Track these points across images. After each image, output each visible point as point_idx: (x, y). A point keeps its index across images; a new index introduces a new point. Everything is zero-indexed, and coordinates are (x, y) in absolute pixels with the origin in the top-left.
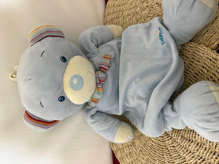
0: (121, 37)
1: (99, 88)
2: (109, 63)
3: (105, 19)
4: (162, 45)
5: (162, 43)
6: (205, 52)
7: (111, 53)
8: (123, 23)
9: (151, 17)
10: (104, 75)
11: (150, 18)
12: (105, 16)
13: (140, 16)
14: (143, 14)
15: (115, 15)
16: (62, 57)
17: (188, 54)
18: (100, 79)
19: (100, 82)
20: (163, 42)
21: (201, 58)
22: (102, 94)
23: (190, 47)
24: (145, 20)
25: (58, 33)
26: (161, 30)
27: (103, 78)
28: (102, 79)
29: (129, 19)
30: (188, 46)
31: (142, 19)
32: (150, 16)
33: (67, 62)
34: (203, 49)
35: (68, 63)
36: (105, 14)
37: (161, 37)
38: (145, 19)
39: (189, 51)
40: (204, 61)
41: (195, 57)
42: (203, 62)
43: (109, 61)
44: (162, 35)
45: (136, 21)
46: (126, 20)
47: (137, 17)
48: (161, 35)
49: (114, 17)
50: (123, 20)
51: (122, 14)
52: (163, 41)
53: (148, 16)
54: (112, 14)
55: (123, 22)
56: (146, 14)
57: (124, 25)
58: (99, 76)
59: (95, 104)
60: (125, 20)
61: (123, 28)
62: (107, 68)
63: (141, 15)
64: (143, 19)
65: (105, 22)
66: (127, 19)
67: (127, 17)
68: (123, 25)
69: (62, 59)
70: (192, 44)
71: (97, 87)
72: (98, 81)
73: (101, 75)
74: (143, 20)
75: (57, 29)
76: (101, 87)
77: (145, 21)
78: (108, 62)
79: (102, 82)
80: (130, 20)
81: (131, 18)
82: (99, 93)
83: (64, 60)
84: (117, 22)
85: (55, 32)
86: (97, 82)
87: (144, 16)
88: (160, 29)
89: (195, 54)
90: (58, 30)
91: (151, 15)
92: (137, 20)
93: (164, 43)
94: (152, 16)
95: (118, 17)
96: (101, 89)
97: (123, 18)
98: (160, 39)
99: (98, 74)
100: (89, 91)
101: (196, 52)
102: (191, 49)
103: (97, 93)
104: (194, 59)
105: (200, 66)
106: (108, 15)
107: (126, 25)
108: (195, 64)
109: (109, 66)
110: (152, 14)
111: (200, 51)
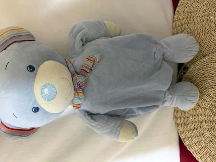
1: (79, 92)
2: (91, 66)
3: (174, 24)
7: (96, 55)
10: (83, 79)
12: (174, 21)
15: (185, 21)
16: (29, 66)
18: (78, 84)
19: (79, 87)
22: (83, 98)
25: (26, 37)
27: (83, 82)
28: (81, 84)
33: (35, 71)
35: (37, 71)
36: (174, 19)
43: (92, 64)
45: (210, 28)
47: (211, 24)
49: (184, 22)
50: (194, 26)
51: (193, 21)
54: (182, 20)
55: (195, 28)
58: (77, 81)
59: (77, 109)
60: (196, 26)
62: (88, 71)
65: (174, 26)
66: (199, 25)
68: (194, 30)
69: (29, 68)
71: (77, 92)
72: (77, 86)
73: (80, 79)
75: (24, 33)
76: (82, 91)
78: (90, 64)
79: (81, 86)
80: (202, 27)
81: (203, 25)
82: (80, 98)
83: (32, 69)
84: (188, 27)
85: (22, 36)
86: (76, 88)
90: (26, 34)
95: (188, 23)
96: (81, 94)
97: (194, 24)
99: (75, 78)
100: (65, 99)
103: (77, 98)
106: (177, 20)
107: (198, 31)
109: (91, 69)
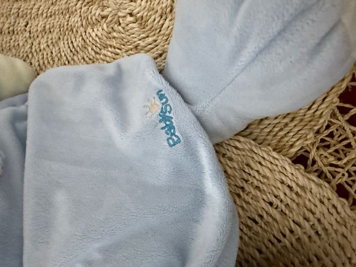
0: (27, 92)
4: (171, 146)
5: (171, 141)
6: (277, 165)
8: (31, 52)
9: (114, 48)
11: (113, 50)
13: (83, 39)
14: (90, 36)
17: (230, 168)
20: (176, 139)
21: (265, 180)
23: (236, 148)
24: (96, 53)
26: (164, 100)
29: (50, 42)
30: (229, 145)
31: (90, 49)
32: (111, 46)
34: (272, 160)
37: (168, 123)
38: (98, 50)
39: (231, 159)
40: (273, 188)
41: (250, 178)
42: (270, 192)
44: (171, 115)
45: (71, 51)
46: (39, 44)
47: (74, 40)
48: (168, 114)
50: (30, 41)
51: (26, 26)
52: (173, 134)
53: (106, 45)
55: (31, 48)
56: (99, 39)
57: (33, 56)
60: (36, 44)
61: (31, 64)
63: (85, 37)
64: (92, 49)
66: (43, 41)
67: (43, 37)
68: (30, 56)
70: (239, 141)
74: (93, 53)
77: (98, 56)
80: (51, 47)
81: (54, 41)
87: (94, 42)
88: (161, 97)
89: (252, 169)
91: (114, 43)
92: (73, 50)
93: (179, 141)
94: (118, 45)
97: (30, 37)
98: (162, 128)
101: (252, 164)
102: (239, 155)
104: (246, 181)
105: (263, 200)
107: (41, 57)
108: (251, 196)
110: (118, 41)
111: (263, 163)
